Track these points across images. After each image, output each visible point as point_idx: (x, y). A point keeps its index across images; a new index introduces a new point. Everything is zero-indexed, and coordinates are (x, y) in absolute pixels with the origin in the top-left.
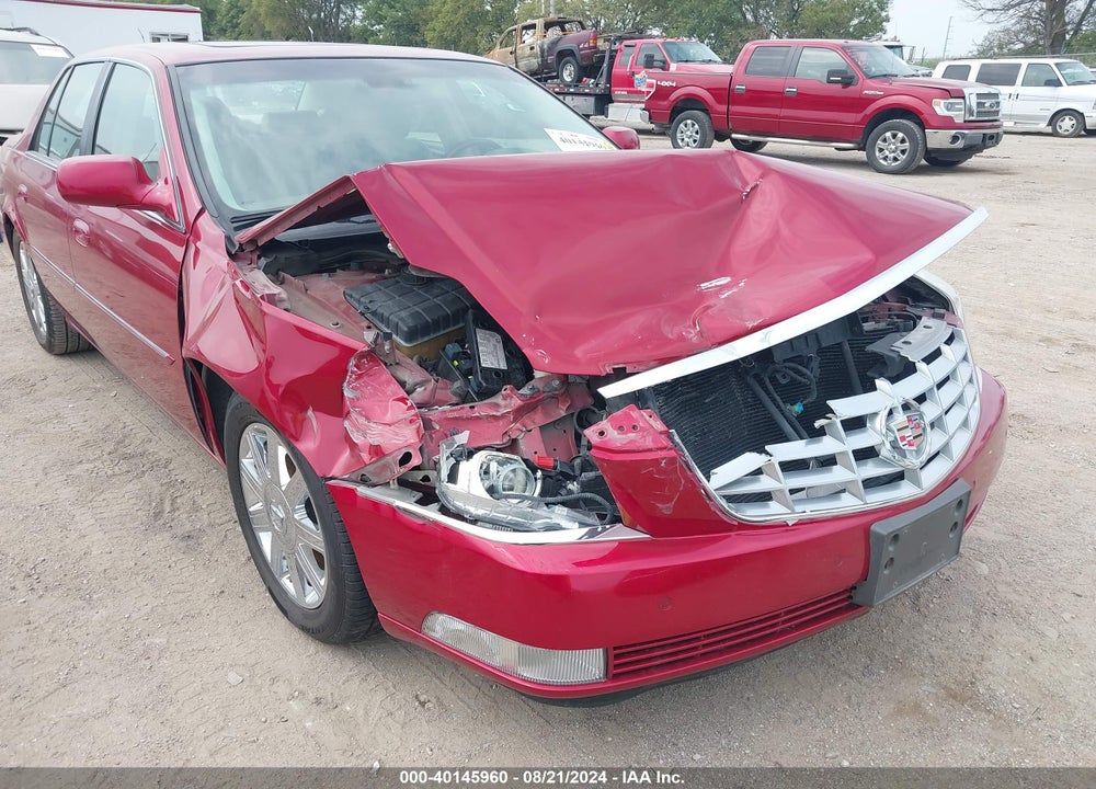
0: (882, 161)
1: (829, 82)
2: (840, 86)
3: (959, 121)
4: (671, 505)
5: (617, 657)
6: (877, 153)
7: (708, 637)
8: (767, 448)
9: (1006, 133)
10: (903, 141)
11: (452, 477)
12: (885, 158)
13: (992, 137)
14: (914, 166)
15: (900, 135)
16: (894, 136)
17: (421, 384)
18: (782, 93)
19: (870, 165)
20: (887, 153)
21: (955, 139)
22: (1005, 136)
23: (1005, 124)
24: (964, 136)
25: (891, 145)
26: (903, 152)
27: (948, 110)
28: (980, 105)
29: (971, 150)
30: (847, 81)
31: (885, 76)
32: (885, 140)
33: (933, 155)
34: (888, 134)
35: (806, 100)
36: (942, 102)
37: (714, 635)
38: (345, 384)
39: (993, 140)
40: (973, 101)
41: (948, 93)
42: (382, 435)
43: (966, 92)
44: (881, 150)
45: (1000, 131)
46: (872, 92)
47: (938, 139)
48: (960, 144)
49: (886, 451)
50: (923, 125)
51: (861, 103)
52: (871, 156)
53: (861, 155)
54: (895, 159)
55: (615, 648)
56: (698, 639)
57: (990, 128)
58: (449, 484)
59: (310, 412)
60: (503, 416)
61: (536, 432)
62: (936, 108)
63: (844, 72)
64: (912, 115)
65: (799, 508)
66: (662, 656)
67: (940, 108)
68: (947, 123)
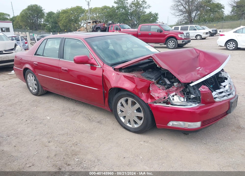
0: (170, 47)
1: (158, 32)
2: (160, 32)
3: (183, 38)
4: (209, 99)
5: (203, 123)
6: (169, 45)
7: (212, 119)
8: (216, 91)
9: (191, 39)
10: (173, 43)
11: (173, 100)
12: (170, 46)
13: (189, 41)
14: (176, 47)
15: (173, 41)
16: (171, 42)
17: (160, 87)
18: (148, 34)
19: (167, 47)
20: (170, 45)
21: (183, 42)
22: (191, 40)
23: (191, 38)
24: (184, 41)
25: (171, 43)
26: (174, 45)
27: (181, 36)
28: (186, 35)
29: (186, 43)
30: (161, 32)
31: (168, 30)
32: (170, 43)
33: (179, 45)
34: (170, 41)
35: (153, 35)
36: (180, 35)
37: (213, 119)
38: (150, 88)
39: (189, 42)
40: (185, 34)
41: (181, 33)
42: (158, 95)
43: (184, 33)
44: (169, 44)
45: (190, 40)
46: (166, 33)
47: (180, 42)
48: (184, 43)
49: (229, 90)
50: (177, 39)
51: (164, 36)
52: (167, 46)
53: (165, 46)
54: (172, 46)
55: (203, 121)
56: (211, 120)
57: (188, 39)
58: (173, 101)
59: (143, 93)
60: (174, 91)
61: (179, 93)
62: (179, 36)
63: (160, 30)
64: (174, 37)
65: (221, 99)
66: (207, 123)
67: (180, 36)
68: (181, 39)
